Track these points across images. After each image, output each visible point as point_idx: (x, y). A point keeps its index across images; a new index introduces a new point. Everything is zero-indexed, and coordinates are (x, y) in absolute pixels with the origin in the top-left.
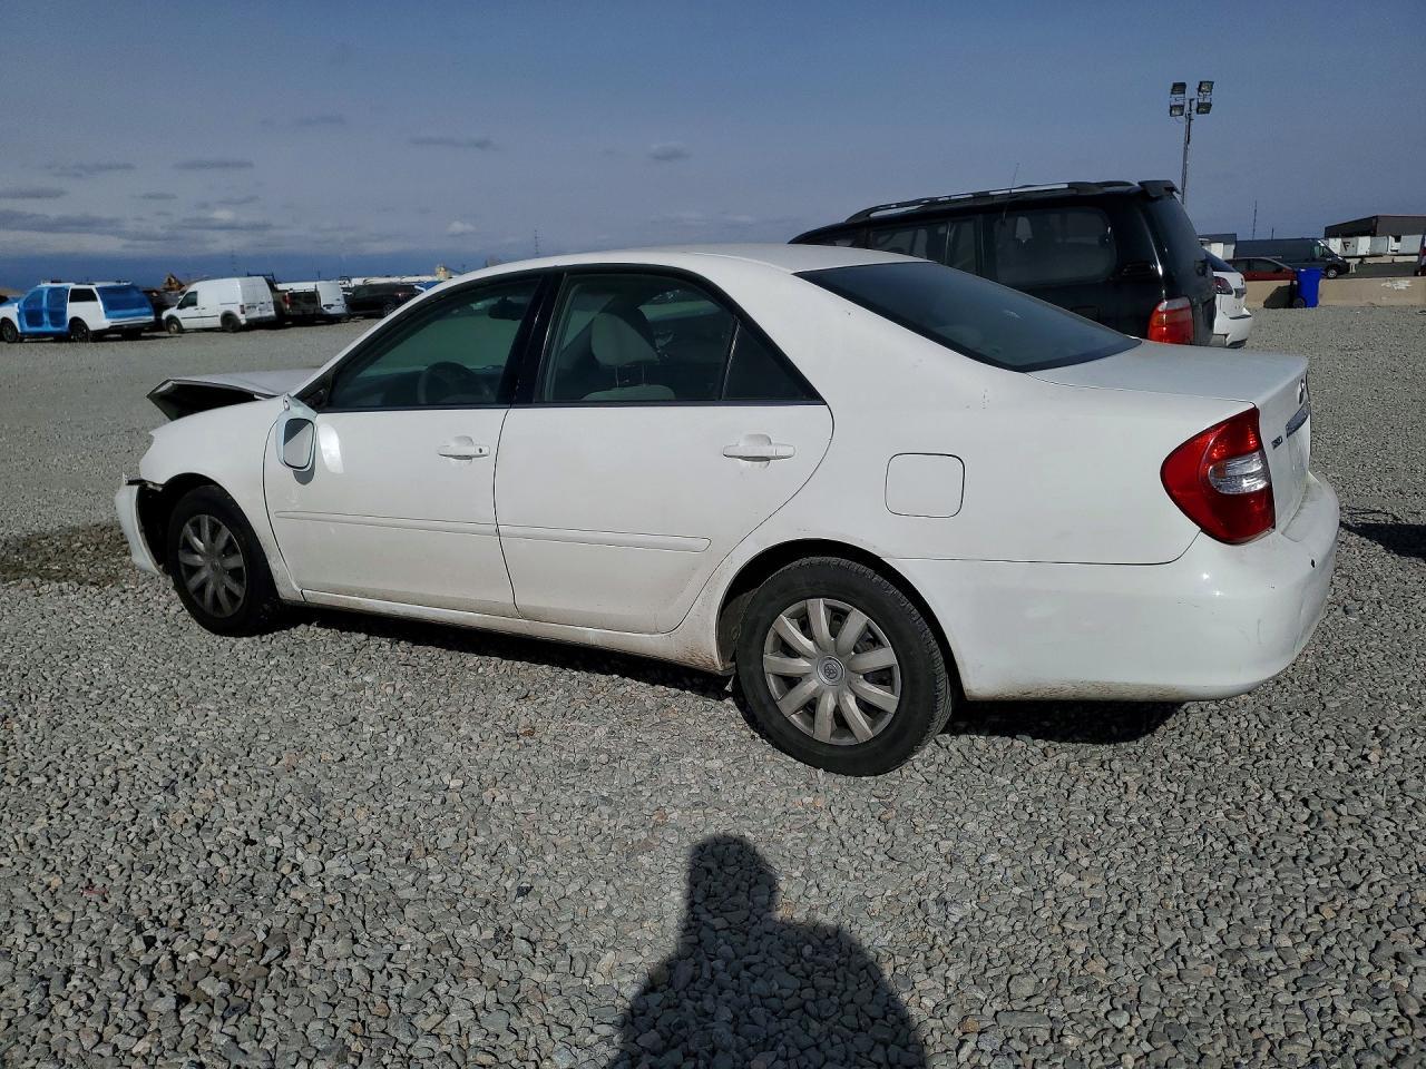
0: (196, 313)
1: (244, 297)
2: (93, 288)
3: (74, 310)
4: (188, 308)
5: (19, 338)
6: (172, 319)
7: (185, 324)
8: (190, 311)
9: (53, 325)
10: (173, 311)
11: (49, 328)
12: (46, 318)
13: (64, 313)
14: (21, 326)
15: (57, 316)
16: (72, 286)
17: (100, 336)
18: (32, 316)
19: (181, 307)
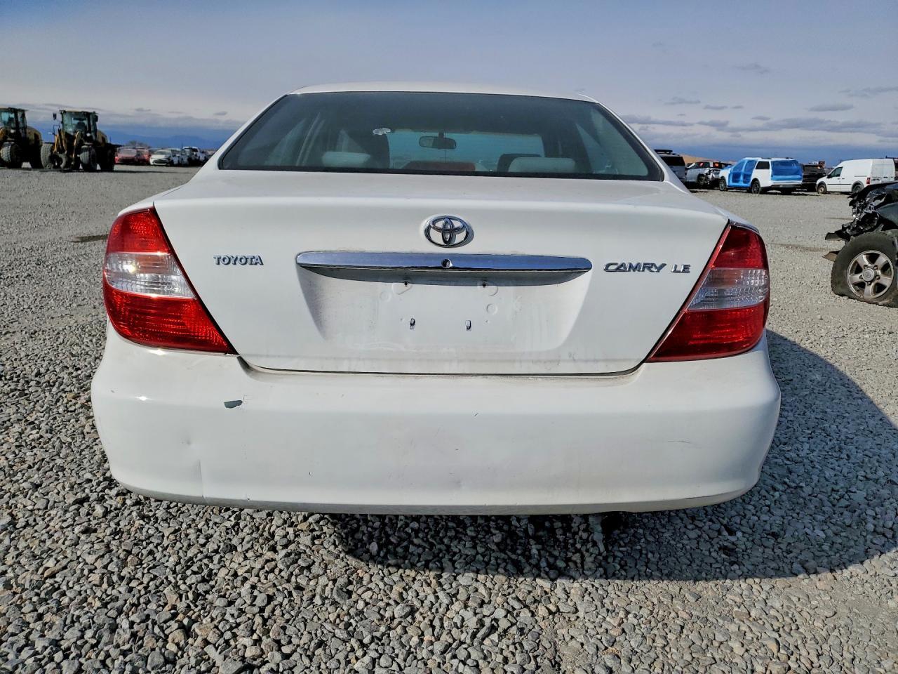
0: (838, 182)
1: (872, 173)
2: (770, 161)
3: (757, 174)
4: (834, 178)
5: (727, 189)
6: (822, 184)
7: (829, 188)
8: (834, 180)
9: (745, 182)
10: (824, 179)
11: (741, 184)
12: (742, 178)
13: (750, 176)
14: (729, 181)
15: (747, 177)
16: (760, 159)
17: (765, 191)
18: (735, 177)
19: (830, 177)
